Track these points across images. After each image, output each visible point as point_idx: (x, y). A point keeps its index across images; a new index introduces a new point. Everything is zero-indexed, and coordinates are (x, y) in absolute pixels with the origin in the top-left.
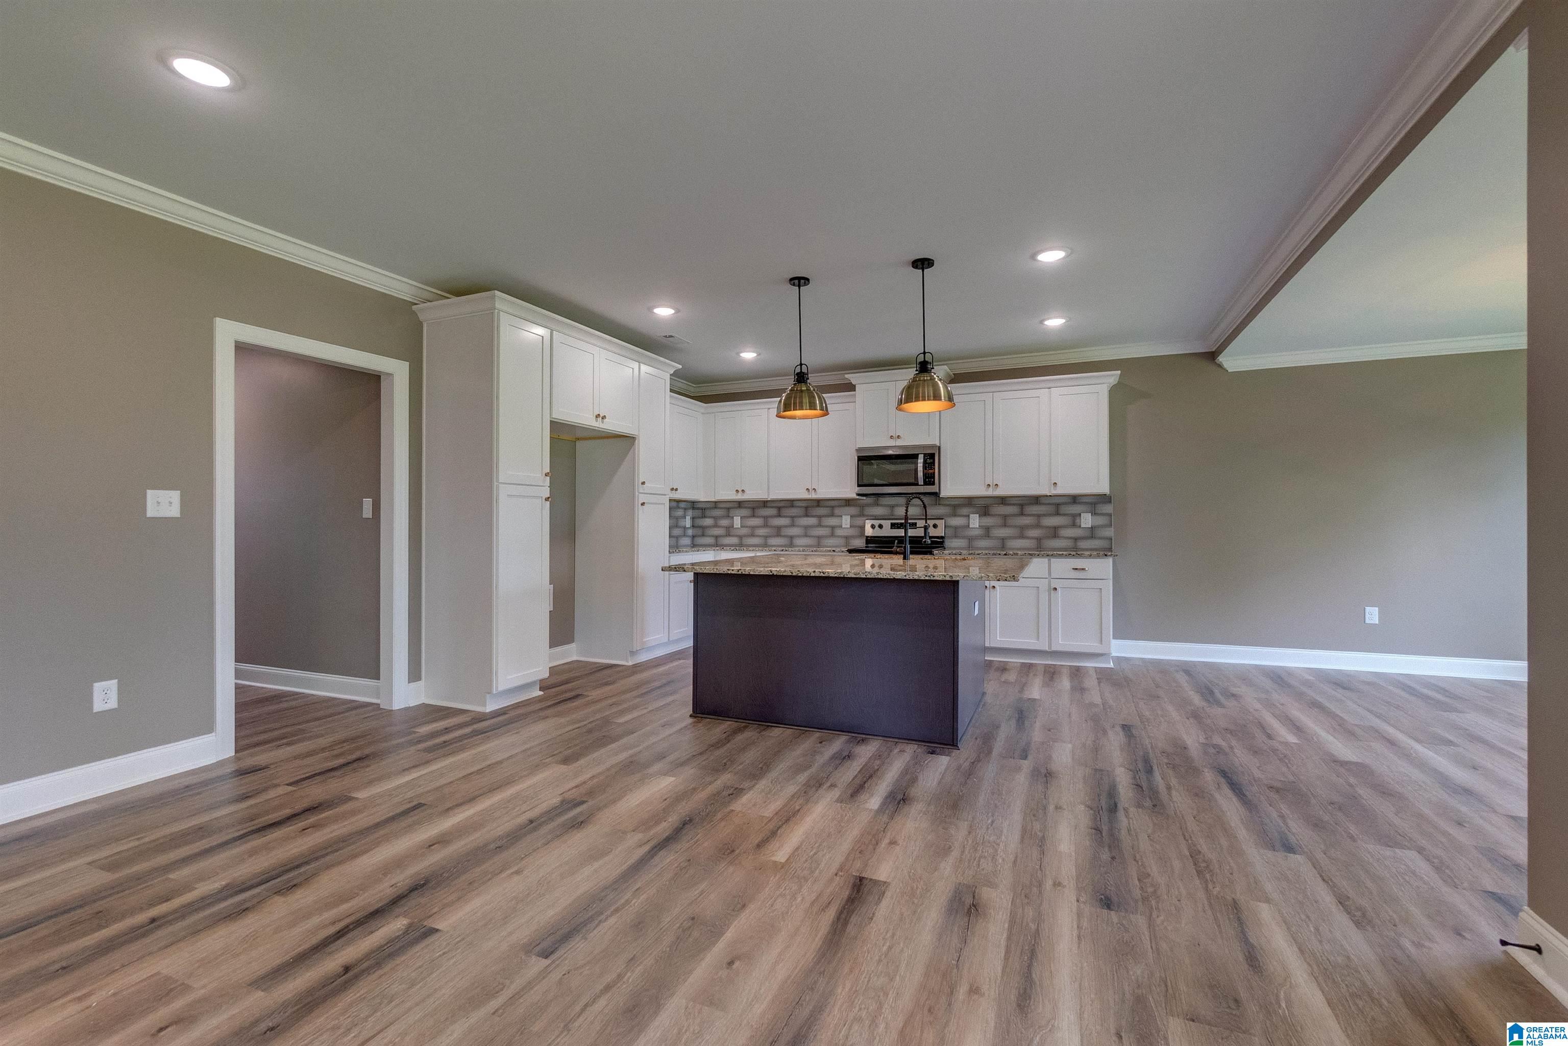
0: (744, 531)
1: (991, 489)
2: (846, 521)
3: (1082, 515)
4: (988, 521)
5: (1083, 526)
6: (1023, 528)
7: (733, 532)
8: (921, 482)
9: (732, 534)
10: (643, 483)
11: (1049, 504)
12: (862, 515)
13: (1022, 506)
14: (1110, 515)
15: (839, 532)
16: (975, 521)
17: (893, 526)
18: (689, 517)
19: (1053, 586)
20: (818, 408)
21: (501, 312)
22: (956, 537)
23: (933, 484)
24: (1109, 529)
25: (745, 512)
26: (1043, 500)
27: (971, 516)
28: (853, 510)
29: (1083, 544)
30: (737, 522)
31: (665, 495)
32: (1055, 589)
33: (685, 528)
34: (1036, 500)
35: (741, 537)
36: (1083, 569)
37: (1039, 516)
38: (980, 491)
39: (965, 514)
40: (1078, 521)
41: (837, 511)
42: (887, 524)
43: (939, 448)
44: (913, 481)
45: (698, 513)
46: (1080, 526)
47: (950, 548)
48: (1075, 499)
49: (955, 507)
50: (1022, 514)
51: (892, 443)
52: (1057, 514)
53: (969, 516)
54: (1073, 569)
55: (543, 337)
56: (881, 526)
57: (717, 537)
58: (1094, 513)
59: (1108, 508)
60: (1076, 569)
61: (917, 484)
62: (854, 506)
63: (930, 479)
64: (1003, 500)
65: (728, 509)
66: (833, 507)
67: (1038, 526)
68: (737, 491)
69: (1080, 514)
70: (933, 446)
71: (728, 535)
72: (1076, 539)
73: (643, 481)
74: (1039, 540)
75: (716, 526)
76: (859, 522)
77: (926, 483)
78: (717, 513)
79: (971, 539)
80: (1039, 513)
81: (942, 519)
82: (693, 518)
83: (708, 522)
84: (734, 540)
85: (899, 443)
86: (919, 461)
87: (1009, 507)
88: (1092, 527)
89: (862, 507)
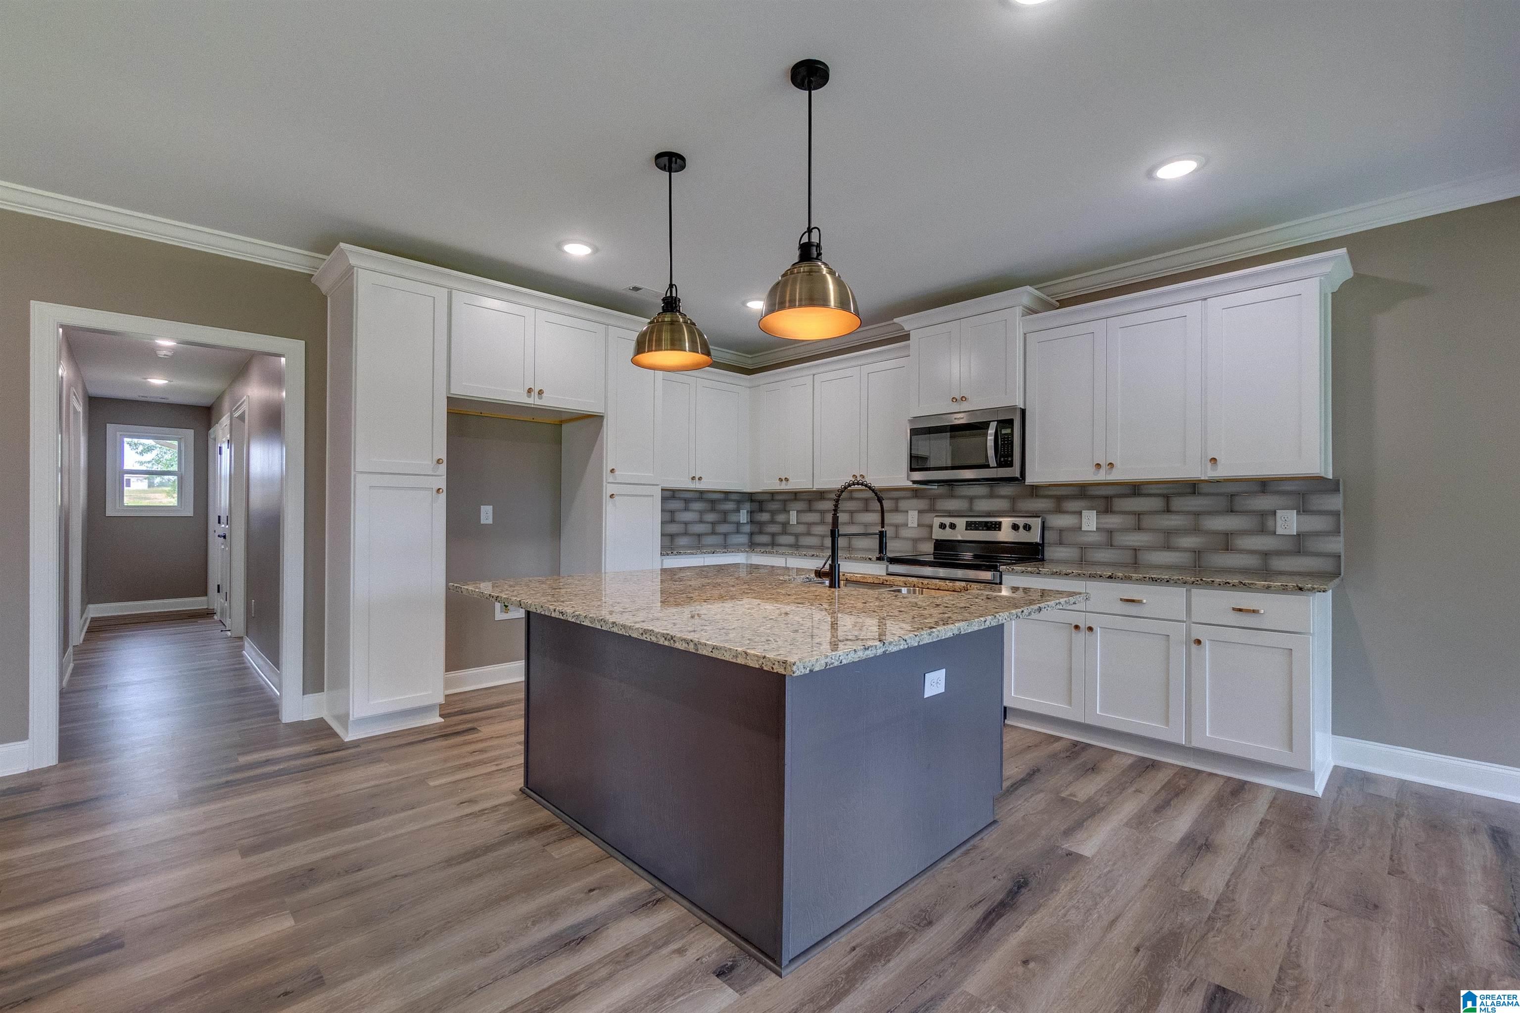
0: (801, 529)
1: (1102, 471)
2: (913, 518)
3: (1279, 513)
4: (1113, 521)
5: (1280, 531)
6: (1169, 533)
7: (790, 530)
8: (993, 462)
9: (789, 532)
10: (612, 471)
11: (1217, 494)
12: (932, 510)
13: (1167, 497)
14: (1337, 514)
15: (904, 533)
16: (1090, 521)
17: (970, 526)
18: (745, 511)
19: (1195, 636)
20: (687, 348)
21: (359, 269)
22: (1061, 543)
23: (1010, 465)
24: (1333, 539)
25: (800, 505)
26: (1205, 489)
27: (1085, 513)
28: (922, 504)
29: (1279, 564)
30: (793, 517)
31: (657, 485)
32: (1198, 642)
33: (738, 524)
34: (1192, 487)
35: (797, 536)
36: (1254, 611)
37: (1197, 514)
38: (1087, 475)
39: (1073, 509)
40: (1270, 523)
41: (903, 504)
42: (961, 522)
43: (1023, 412)
44: (982, 461)
45: (756, 506)
46: (1274, 533)
47: (1052, 561)
48: (1264, 485)
49: (1059, 499)
50: (1168, 510)
51: (955, 407)
52: (1231, 511)
53: (1080, 513)
54: (1234, 609)
55: (434, 298)
56: (953, 526)
57: (773, 535)
58: (1303, 510)
59: (1335, 502)
60: (1240, 610)
61: (987, 466)
62: (922, 497)
63: (1004, 457)
64: (1135, 489)
65: (785, 501)
66: (897, 499)
67: (1196, 530)
68: (781, 480)
69: (1275, 513)
70: (1013, 409)
71: (784, 532)
72: (1266, 555)
73: (611, 469)
74: (1197, 553)
75: (772, 522)
76: (928, 518)
77: (1000, 465)
78: (774, 506)
79: (1083, 548)
80: (1199, 509)
81: (1039, 517)
82: (751, 513)
83: (765, 517)
84: (790, 540)
85: (965, 406)
86: (989, 432)
87: (1142, 498)
88: (1298, 535)
89: (933, 499)
